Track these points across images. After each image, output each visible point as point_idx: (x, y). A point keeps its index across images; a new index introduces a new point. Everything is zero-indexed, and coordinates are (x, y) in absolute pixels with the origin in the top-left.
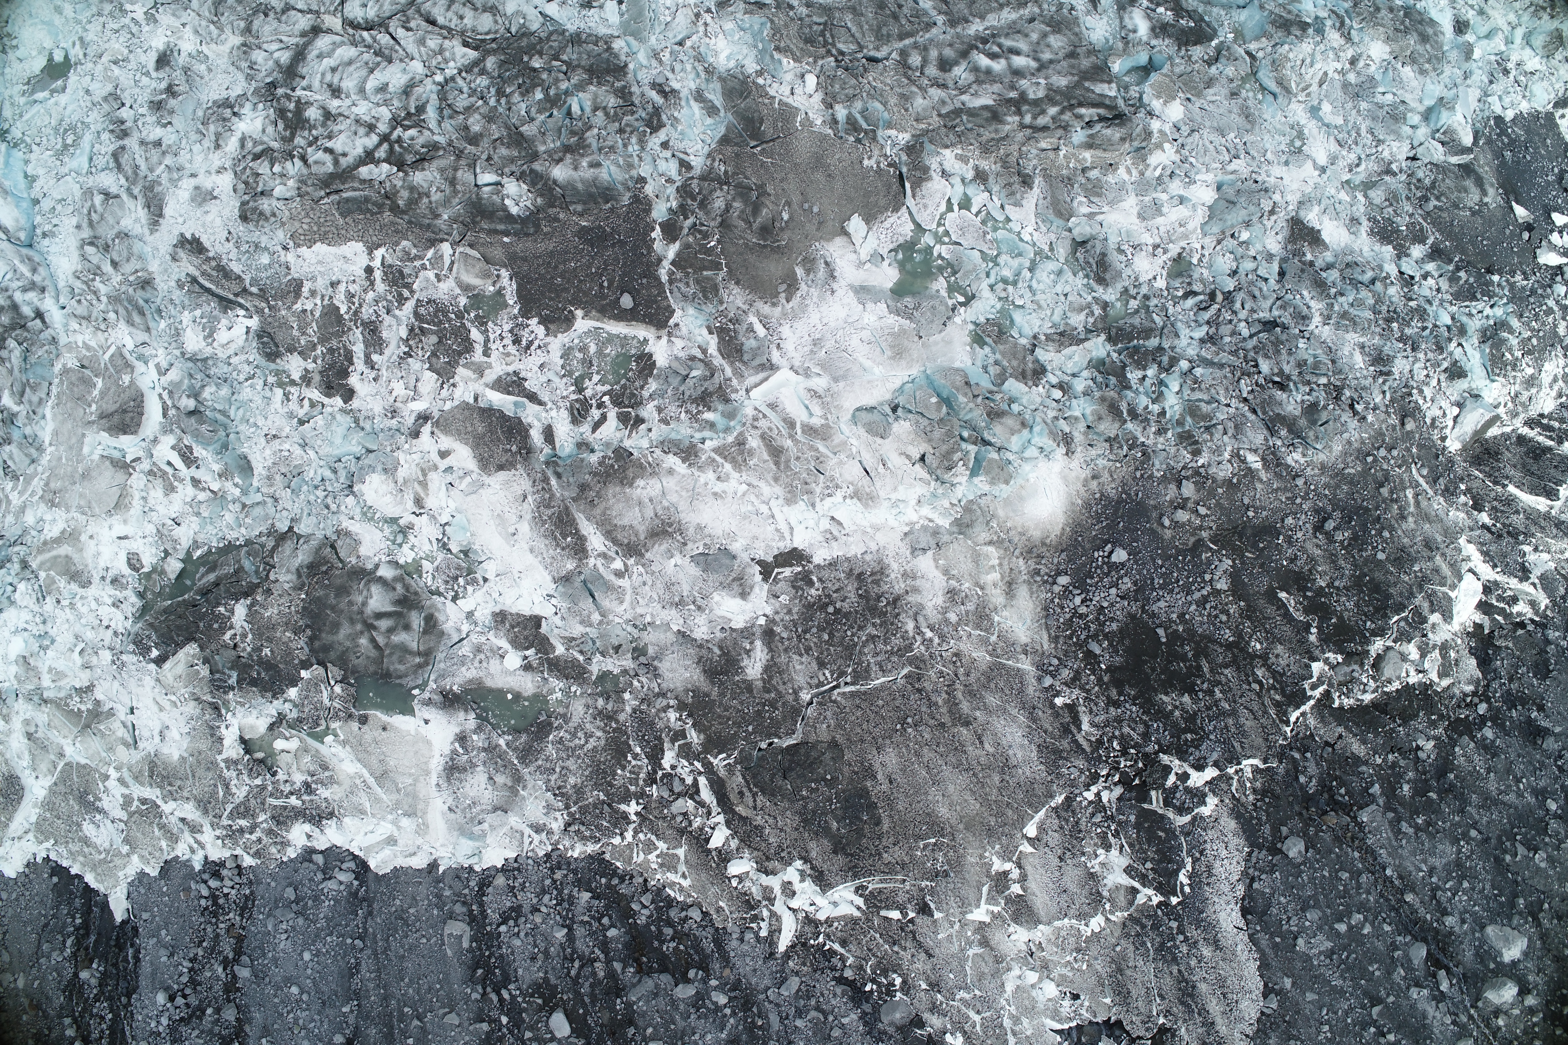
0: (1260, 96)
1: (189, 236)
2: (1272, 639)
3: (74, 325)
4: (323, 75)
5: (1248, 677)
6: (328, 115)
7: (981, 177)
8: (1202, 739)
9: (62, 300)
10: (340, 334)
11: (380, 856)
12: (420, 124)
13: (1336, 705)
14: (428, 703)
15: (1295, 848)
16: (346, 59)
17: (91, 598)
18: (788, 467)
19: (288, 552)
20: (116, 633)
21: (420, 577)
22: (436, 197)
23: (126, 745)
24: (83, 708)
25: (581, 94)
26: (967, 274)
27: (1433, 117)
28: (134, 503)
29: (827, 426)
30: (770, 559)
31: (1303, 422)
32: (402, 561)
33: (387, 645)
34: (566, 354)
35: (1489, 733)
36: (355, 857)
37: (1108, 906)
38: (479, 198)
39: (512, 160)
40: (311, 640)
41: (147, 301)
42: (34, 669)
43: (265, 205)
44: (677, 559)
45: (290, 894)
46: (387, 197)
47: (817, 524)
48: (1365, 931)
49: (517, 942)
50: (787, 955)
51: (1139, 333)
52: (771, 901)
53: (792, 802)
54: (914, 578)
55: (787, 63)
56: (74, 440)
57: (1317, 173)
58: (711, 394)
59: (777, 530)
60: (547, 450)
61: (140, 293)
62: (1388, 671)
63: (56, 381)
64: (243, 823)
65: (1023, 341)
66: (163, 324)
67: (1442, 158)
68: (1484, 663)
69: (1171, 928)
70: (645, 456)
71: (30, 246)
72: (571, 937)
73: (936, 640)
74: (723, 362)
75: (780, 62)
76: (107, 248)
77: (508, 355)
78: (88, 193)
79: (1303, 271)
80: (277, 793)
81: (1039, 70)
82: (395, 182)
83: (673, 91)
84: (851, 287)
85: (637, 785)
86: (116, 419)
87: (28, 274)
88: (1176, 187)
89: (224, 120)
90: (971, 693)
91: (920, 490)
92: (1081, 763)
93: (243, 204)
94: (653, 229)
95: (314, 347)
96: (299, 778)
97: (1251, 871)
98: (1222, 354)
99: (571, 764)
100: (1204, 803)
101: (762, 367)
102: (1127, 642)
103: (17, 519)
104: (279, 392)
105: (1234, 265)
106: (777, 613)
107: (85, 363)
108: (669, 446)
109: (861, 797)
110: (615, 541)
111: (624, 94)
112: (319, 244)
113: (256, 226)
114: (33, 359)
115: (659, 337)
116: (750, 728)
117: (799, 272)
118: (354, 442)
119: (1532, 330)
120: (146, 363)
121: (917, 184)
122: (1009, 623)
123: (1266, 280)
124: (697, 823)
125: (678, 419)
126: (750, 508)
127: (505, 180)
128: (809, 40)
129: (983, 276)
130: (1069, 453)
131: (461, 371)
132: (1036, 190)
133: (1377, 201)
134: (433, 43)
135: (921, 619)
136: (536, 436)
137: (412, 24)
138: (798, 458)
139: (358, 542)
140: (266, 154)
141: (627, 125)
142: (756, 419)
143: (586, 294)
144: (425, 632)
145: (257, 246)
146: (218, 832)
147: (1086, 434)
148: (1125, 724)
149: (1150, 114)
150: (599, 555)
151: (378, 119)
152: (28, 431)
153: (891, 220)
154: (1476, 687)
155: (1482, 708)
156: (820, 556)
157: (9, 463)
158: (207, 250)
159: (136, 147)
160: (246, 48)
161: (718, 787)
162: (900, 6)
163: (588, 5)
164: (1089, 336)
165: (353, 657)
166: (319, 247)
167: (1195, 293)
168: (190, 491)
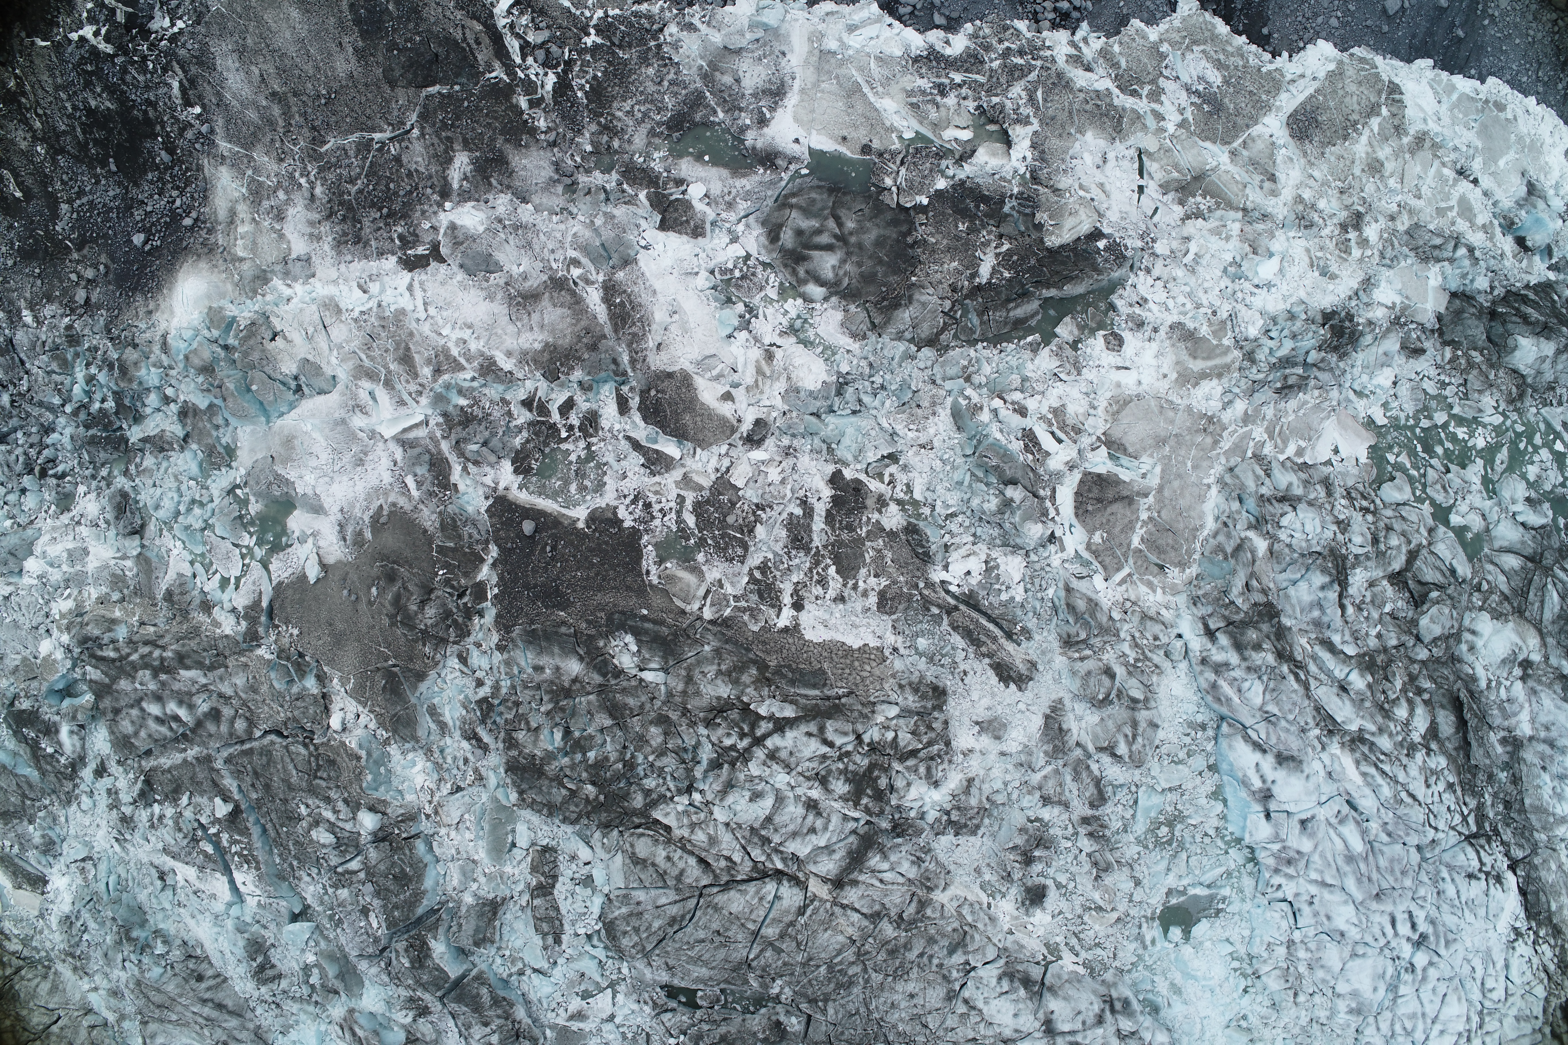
1: (1013, 686)
2: (29, 155)
3: (1167, 615)
4: (826, 828)
5: (46, 121)
6: (823, 781)
7: (207, 606)
8: (79, 64)
9: (1180, 645)
10: (840, 543)
11: (865, 15)
12: (719, 749)
14: (792, 160)
16: (799, 840)
17: (1173, 311)
18: (398, 344)
19: (925, 326)
20: (1148, 271)
21: (781, 284)
22: (711, 669)
23: (1150, 155)
24: (1199, 199)
25: (550, 748)
26: (230, 515)
28: (1105, 404)
29: (356, 377)
30: (434, 264)
32: (800, 301)
33: (826, 219)
34: (600, 486)
36: (898, 18)
38: (665, 658)
39: (624, 691)
40: (909, 233)
41: (1067, 622)
44: (515, 271)
46: (768, 680)
47: (383, 290)
51: (100, 443)
53: (429, 31)
54: (311, 235)
56: (1176, 484)
58: (460, 423)
59: (425, 291)
60: (625, 389)
63: (1196, 556)
64: (1019, 61)
65: (193, 446)
70: (531, 371)
73: (297, 175)
74: (448, 456)
75: (361, 746)
77: (656, 493)
78: (1137, 762)
80: (975, 87)
81: (141, 699)
82: (755, 694)
83: (468, 739)
84: (326, 514)
85: (583, 61)
86: (1110, 494)
87: (1221, 682)
88: (55, 576)
89: (959, 808)
90: (271, 123)
91: (285, 311)
92: (182, 52)
93: (939, 707)
94: (496, 596)
95: (869, 535)
96: (951, 100)
99: (651, 88)
100: (89, 12)
101: (411, 444)
102: (141, 161)
103: (1259, 411)
104: (917, 495)
105: (22, 500)
106: (435, 213)
107: (1156, 569)
108: (508, 379)
109: (367, 31)
110: (573, 294)
111: (511, 743)
112: (855, 646)
113: (926, 679)
114: (1218, 584)
115: (506, 489)
116: (467, 105)
117: (368, 535)
118: (831, 427)
120: (1077, 555)
121: (257, 605)
122: (234, 185)
124: (524, 20)
125: (492, 403)
126: (444, 314)
127: (634, 672)
128: (332, 763)
129: (217, 512)
130: (164, 337)
131: (706, 483)
132: (163, 587)
134: (700, 837)
135: (307, 194)
136: (635, 406)
137: (723, 863)
138: (386, 351)
139: (844, 326)
140: (903, 756)
141: (510, 709)
142: (420, 393)
143: (571, 543)
144: (780, 226)
145: (931, 660)
146: (1048, 53)
147: (151, 352)
148: (142, 84)
149: (68, 650)
150: (593, 283)
151: (764, 764)
152: (1236, 506)
153: (286, 575)
156: (389, 263)
158: (991, 665)
159: (1075, 803)
160: (927, 883)
161: (501, 52)
162: (253, 785)
163: (546, 849)
164: (141, 445)
165: (867, 211)
166: (855, 643)
167: (55, 476)
168: (1031, 404)
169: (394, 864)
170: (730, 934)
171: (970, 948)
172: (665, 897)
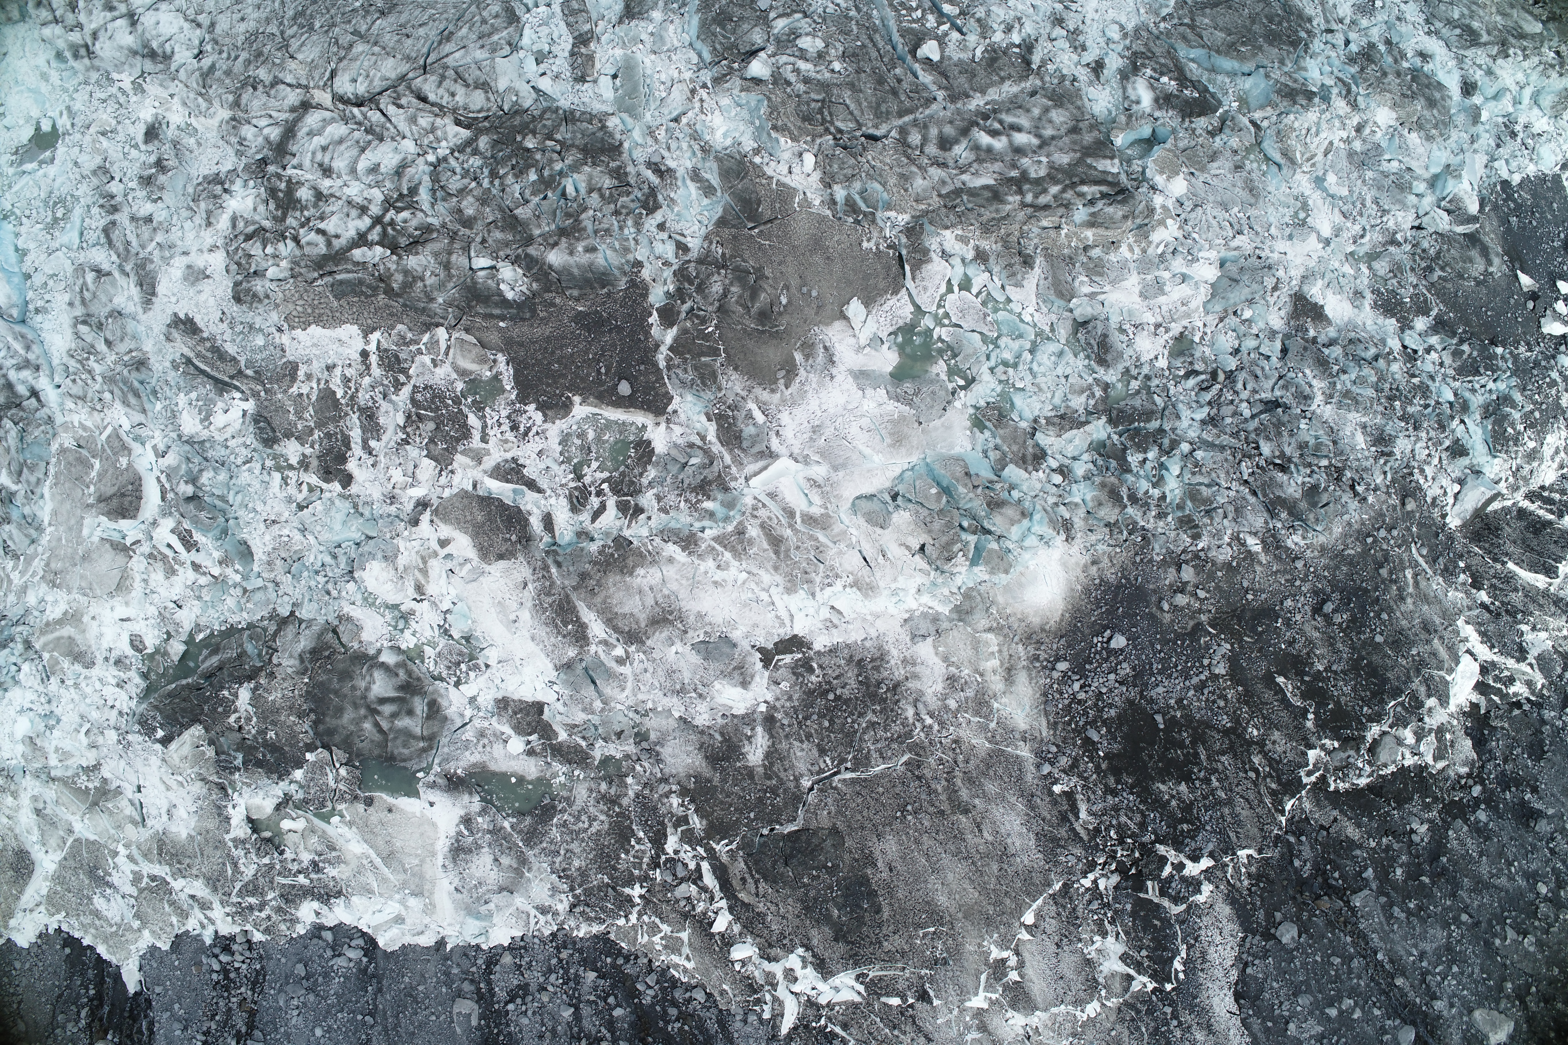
0: (1264, 167)
1: (182, 316)
2: (1270, 725)
3: (70, 404)
4: (314, 153)
5: (1246, 765)
6: (319, 196)
7: (981, 256)
8: (1198, 830)
9: (57, 379)
10: (336, 419)
11: (389, 935)
12: (413, 206)
13: (1332, 788)
14: (433, 785)
15: (1288, 934)
16: (336, 138)
17: (95, 679)
18: (787, 556)
19: (290, 637)
20: (121, 713)
21: (423, 662)
22: (430, 281)
23: (135, 823)
24: (91, 786)
25: (575, 175)
26: (967, 357)
27: (1439, 184)
28: (136, 585)
29: (827, 516)
30: (770, 646)
31: (1303, 505)
32: (404, 647)
33: (390, 729)
34: (565, 440)
35: (1482, 815)
36: (364, 934)
37: (1103, 993)
38: (475, 283)
39: (507, 244)
40: (316, 724)
41: (142, 383)
42: (41, 749)
43: (259, 286)
44: (678, 646)
45: (300, 970)
46: (381, 280)
47: (817, 612)
48: (1355, 1016)
49: (525, 1021)
50: (789, 1037)
51: (1140, 415)
52: (774, 986)
53: (793, 889)
54: (914, 664)
55: (785, 142)
56: (73, 522)
57: (1321, 245)
58: (710, 483)
59: (777, 617)
60: (547, 539)
61: (135, 374)
62: (1383, 756)
63: (53, 460)
64: (252, 900)
65: (1024, 425)
66: (159, 406)
67: (1448, 227)
68: (1479, 744)
69: (1165, 1014)
70: (644, 545)
71: (23, 321)
72: (577, 1016)
73: (936, 727)
74: (722, 449)
75: (777, 140)
76: (100, 326)
77: (506, 441)
78: (80, 270)
79: (1305, 349)
80: (285, 872)
81: (1040, 147)
82: (389, 265)
83: (669, 170)
84: (851, 372)
85: (641, 869)
86: (115, 502)
87: (22, 352)
88: (1178, 265)
89: (215, 196)
90: (970, 780)
91: (920, 579)
92: (1078, 851)
93: (237, 284)
94: (650, 315)
95: (311, 432)
96: (306, 857)
97: (1244, 956)
98: (1223, 437)
99: (575, 846)
100: (1199, 892)
101: (761, 455)
102: (1125, 729)
103: (19, 598)
104: (277, 476)
105: (1237, 343)
106: (778, 699)
107: (82, 443)
108: (668, 535)
109: (861, 885)
110: (616, 629)
111: (619, 174)
112: (313, 326)
113: (250, 308)
114: (29, 439)
115: (658, 424)
116: (752, 815)
117: (798, 357)
118: (353, 528)
119: (1535, 403)
120: (143, 444)
121: (917, 267)
122: (1009, 710)
123: (1268, 358)
124: (700, 907)
125: (677, 508)
126: (750, 595)
127: (500, 265)
128: (807, 118)
129: (983, 358)
130: (1069, 539)
131: (459, 459)
132: (1037, 270)
133: (1381, 272)
134: (424, 121)
135: (920, 706)
136: (536, 523)
137: (403, 101)
138: (798, 548)
139: (359, 628)
140: (258, 234)
141: (623, 207)
142: (755, 508)
143: (583, 380)
144: (429, 717)
145: (251, 327)
146: (228, 910)
147: (1086, 520)
148: (1122, 812)
149: (1153, 188)
150: (600, 642)
151: (370, 201)
152: (27, 510)
153: (890, 303)
154: (1471, 769)
155: (1477, 790)
156: (820, 643)
157: (9, 543)
158: (201, 331)
159: (126, 222)
160: (235, 122)
161: (721, 872)
162: (899, 81)
163: (582, 79)
164: (1090, 418)
165: (357, 741)
166: (314, 329)
167: (1197, 373)
168: (191, 575)
169: (734, 32)
170: (396, 38)
171: (197, 73)
172: (456, 58)
